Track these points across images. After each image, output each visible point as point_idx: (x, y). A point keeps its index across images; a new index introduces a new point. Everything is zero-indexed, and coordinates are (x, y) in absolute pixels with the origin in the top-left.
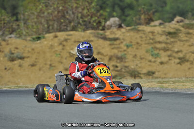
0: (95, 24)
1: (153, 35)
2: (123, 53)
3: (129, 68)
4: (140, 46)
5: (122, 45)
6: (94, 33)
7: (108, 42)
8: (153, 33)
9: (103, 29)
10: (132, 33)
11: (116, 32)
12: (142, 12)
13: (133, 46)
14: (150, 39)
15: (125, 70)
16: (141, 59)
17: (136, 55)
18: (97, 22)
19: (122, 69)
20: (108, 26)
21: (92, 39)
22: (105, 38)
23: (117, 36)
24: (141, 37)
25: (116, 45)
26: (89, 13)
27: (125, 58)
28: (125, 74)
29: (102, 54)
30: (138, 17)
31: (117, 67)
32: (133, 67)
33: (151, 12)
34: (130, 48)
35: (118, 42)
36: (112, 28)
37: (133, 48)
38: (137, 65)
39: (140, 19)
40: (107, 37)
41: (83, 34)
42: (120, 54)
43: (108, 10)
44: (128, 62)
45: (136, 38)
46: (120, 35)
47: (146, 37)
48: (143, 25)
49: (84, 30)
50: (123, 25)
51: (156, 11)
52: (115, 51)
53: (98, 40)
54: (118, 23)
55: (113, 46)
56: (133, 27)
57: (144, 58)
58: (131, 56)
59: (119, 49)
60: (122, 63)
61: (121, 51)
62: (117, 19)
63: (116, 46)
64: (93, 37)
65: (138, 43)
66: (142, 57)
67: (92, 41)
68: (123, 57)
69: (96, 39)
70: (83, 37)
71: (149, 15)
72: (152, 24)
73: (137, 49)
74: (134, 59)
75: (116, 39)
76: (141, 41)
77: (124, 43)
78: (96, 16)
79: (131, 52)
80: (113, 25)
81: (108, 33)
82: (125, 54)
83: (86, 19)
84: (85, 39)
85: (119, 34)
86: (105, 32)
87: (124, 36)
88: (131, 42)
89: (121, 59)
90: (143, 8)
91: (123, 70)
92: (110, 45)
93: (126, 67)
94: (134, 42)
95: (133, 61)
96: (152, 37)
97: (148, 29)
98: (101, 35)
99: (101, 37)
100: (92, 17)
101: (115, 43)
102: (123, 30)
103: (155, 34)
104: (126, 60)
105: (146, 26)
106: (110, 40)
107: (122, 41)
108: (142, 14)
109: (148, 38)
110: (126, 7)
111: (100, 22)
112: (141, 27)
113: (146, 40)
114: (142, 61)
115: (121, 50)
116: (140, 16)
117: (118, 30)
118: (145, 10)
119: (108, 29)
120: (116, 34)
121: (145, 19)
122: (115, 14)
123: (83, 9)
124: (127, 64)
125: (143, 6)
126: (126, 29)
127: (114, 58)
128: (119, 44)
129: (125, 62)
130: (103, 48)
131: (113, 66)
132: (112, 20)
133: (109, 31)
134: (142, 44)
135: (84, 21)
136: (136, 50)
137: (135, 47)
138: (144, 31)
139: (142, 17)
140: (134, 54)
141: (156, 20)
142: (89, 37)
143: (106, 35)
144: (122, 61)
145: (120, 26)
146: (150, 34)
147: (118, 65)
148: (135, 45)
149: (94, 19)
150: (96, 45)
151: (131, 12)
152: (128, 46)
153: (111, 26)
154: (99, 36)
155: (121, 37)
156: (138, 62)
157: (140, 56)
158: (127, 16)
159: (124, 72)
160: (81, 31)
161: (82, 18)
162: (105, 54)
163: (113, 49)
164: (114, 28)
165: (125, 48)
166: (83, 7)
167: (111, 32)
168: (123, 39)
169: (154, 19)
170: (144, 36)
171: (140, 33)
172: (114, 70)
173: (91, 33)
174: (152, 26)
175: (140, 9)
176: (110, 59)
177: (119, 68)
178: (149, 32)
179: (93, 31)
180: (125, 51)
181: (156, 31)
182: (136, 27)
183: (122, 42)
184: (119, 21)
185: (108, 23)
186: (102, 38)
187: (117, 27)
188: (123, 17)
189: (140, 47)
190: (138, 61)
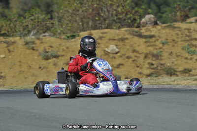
0: (130, 21)
1: (189, 32)
2: (159, 51)
3: (165, 66)
4: (176, 43)
5: (157, 43)
6: (129, 31)
7: (144, 40)
8: (189, 30)
9: (138, 27)
10: (167, 30)
11: (152, 30)
12: (178, 9)
13: (169, 43)
14: (187, 36)
15: (161, 67)
16: (177, 56)
17: (172, 53)
18: (132, 19)
19: (158, 66)
20: (143, 23)
21: (127, 36)
22: (140, 36)
23: (153, 33)
24: (177, 34)
25: (152, 42)
26: (123, 10)
27: (161, 55)
28: (161, 71)
29: (137, 52)
30: (173, 13)
31: (153, 64)
32: (168, 65)
33: (187, 8)
34: (166, 45)
35: (153, 39)
36: (148, 25)
37: (169, 45)
38: (173, 63)
39: (175, 15)
40: (143, 34)
41: (117, 31)
42: (155, 52)
43: (143, 7)
44: (164, 59)
45: (172, 35)
46: (156, 32)
47: (182, 34)
48: (179, 22)
49: (119, 28)
50: (158, 22)
51: (193, 8)
52: (151, 49)
53: (133, 38)
54: (153, 20)
55: (148, 44)
56: (169, 24)
57: (180, 56)
58: (167, 54)
59: (154, 47)
60: (158, 61)
61: (156, 49)
62: (152, 16)
63: (152, 44)
64: (128, 34)
65: (174, 40)
66: (178, 54)
67: (127, 39)
68: (158, 55)
69: (131, 37)
70: (118, 35)
71: (185, 12)
72: (189, 20)
73: (173, 46)
74: (170, 57)
75: (151, 37)
76: (177, 38)
77: (160, 40)
78: (131, 13)
79: (167, 49)
80: (148, 23)
81: (143, 31)
82: (161, 52)
83: (121, 17)
84: (120, 37)
85: (154, 31)
86: (141, 30)
87: (159, 33)
88: (167, 39)
89: (157, 56)
90: (179, 5)
91: (159, 68)
92: (146, 42)
93: (162, 64)
94: (170, 39)
95: (169, 58)
96: (188, 34)
97: (183, 26)
98: (137, 32)
99: (136, 34)
100: (126, 14)
101: (151, 40)
102: (159, 27)
103: (191, 31)
104: (162, 58)
105: (182, 22)
106: (146, 37)
107: (158, 38)
108: (178, 11)
109: (184, 35)
110: (162, 4)
111: (135, 20)
112: (177, 24)
113: (182, 37)
114: (178, 59)
115: (157, 47)
116: (176, 13)
117: (153, 27)
118: (181, 6)
119: (143, 26)
120: (151, 31)
121: (181, 16)
122: (150, 11)
123: (118, 7)
124: (162, 62)
125: (179, 3)
126: (162, 27)
127: (150, 56)
128: (155, 42)
129: (161, 60)
130: (139, 46)
131: (149, 63)
132: (147, 17)
133: (144, 28)
134: (178, 42)
135: (119, 19)
136: (173, 48)
137: (171, 44)
138: (179, 28)
139: (178, 13)
140: (170, 51)
141: (192, 17)
142: (125, 35)
143: (141, 33)
144: (157, 59)
145: (156, 24)
146: (186, 31)
147: (154, 62)
148: (171, 42)
149: (128, 16)
150: (131, 43)
151: (167, 9)
152: (163, 44)
153: (147, 24)
154: (134, 33)
155: (156, 34)
156: (174, 60)
157: (176, 53)
158: (163, 13)
159: (161, 70)
160: (116, 29)
161: (116, 15)
162: (141, 51)
163: (148, 46)
164: (150, 25)
165: (161, 45)
166: (117, 5)
167: (147, 29)
168: (159, 36)
169: (190, 15)
170: (180, 33)
171: (176, 30)
172: (150, 68)
173: (126, 31)
174: (187, 23)
175: (175, 6)
176: (146, 57)
177: (155, 66)
178: (185, 29)
179: (128, 28)
180: (160, 48)
181: (191, 28)
182: (172, 24)
183: (158, 40)
184: (154, 18)
185: (143, 20)
186: (137, 36)
187: (153, 24)
188: (159, 14)
189: (176, 45)
190: (175, 58)
